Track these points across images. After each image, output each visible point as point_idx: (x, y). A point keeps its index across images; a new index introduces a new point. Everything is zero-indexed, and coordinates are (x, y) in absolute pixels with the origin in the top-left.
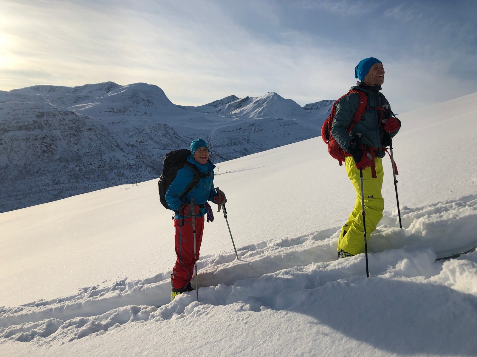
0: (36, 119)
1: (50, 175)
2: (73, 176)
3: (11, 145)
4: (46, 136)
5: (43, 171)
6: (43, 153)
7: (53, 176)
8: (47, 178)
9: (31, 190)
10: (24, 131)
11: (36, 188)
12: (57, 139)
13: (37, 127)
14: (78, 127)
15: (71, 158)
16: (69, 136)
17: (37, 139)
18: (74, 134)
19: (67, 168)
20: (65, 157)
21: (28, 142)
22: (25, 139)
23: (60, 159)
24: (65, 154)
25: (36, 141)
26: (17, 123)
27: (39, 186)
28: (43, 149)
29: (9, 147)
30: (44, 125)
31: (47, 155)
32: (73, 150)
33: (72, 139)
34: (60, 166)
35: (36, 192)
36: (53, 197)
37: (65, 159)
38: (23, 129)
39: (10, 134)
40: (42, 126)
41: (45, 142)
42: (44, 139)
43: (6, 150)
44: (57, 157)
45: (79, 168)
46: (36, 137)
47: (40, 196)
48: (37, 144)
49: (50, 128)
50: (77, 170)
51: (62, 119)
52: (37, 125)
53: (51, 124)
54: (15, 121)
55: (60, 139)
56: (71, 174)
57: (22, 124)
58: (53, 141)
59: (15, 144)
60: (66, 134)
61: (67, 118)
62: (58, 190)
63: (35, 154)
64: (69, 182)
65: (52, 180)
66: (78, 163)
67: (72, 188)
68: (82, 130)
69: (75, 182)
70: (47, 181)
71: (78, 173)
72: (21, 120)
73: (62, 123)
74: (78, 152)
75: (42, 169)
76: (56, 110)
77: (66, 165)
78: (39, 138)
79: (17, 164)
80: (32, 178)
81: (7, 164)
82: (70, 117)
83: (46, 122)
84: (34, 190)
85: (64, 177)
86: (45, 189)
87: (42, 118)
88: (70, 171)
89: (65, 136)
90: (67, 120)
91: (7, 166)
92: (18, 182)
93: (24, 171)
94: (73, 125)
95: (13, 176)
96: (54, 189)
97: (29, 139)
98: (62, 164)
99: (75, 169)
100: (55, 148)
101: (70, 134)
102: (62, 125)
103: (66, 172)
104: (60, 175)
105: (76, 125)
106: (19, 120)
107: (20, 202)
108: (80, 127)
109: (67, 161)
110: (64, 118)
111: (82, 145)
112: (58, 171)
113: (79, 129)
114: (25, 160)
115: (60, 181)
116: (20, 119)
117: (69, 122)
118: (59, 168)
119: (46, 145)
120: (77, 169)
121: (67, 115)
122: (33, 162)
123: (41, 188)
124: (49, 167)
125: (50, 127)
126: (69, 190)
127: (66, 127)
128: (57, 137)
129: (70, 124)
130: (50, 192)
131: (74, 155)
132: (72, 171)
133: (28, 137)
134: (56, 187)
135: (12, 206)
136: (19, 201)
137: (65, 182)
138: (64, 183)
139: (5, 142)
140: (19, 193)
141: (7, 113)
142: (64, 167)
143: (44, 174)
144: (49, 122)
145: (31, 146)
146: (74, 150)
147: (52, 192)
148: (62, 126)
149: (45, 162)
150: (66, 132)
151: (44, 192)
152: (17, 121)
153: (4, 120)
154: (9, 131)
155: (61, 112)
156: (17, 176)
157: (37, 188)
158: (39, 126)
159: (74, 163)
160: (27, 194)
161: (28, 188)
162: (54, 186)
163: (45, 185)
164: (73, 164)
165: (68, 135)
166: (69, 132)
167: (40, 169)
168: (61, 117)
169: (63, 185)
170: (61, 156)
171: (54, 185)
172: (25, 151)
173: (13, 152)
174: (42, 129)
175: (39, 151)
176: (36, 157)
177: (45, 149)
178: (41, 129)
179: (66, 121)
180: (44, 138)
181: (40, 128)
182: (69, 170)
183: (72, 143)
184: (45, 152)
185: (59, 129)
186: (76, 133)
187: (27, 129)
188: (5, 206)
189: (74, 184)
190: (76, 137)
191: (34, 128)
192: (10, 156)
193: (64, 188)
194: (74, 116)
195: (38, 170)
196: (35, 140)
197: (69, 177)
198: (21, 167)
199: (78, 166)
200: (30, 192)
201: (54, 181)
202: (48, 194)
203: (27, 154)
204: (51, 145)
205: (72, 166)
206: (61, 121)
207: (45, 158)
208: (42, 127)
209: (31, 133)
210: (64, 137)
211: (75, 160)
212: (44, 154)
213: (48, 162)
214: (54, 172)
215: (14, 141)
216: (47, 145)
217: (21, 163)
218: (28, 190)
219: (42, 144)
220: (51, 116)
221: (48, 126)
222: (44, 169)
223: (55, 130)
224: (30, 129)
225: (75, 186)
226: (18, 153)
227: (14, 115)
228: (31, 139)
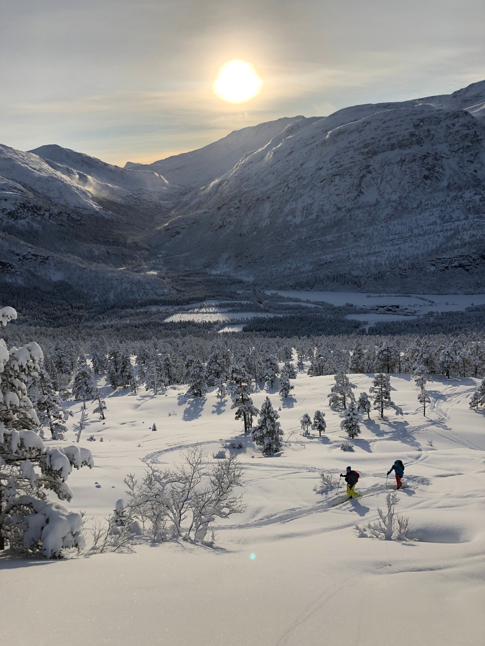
0: (414, 130)
1: (437, 210)
2: (472, 210)
3: (381, 172)
4: (428, 153)
5: (425, 205)
6: (424, 180)
7: (441, 211)
8: (432, 214)
9: (412, 232)
10: (397, 151)
11: (418, 230)
12: (443, 158)
13: (415, 143)
14: (475, 135)
15: (464, 183)
16: (461, 151)
17: (416, 159)
18: (468, 147)
19: (461, 197)
20: (455, 183)
21: (404, 166)
22: (399, 161)
23: (448, 187)
24: (456, 179)
25: (414, 163)
26: (389, 139)
27: (422, 226)
28: (424, 174)
29: (379, 176)
30: (424, 138)
31: (429, 182)
32: (467, 172)
33: (465, 155)
34: (449, 196)
35: (419, 235)
36: (445, 241)
37: (456, 185)
38: (396, 148)
39: (379, 158)
40: (422, 139)
41: (427, 162)
42: (424, 159)
43: (375, 180)
44: (445, 183)
45: (480, 196)
46: (413, 156)
47: (426, 240)
48: (415, 166)
49: (432, 142)
50: (478, 200)
51: (450, 126)
52: (414, 139)
53: (433, 135)
54: (386, 137)
55: (448, 157)
56: (468, 207)
57: (394, 141)
58: (437, 161)
59: (386, 170)
60: (456, 147)
61: (458, 122)
62: (450, 230)
63: (413, 181)
64: (467, 218)
65: (440, 217)
66: (478, 189)
67: (473, 226)
68: (481, 139)
69: (477, 218)
70: (433, 219)
71: (479, 205)
72: (393, 135)
73: (450, 131)
74: (475, 174)
75: (423, 203)
76: (440, 112)
77: (459, 194)
78: (418, 158)
79: (390, 198)
80: (410, 216)
81: (377, 200)
82: (462, 120)
83: (426, 133)
84: (416, 231)
85: (457, 212)
86: (432, 230)
87: (421, 129)
88: (466, 202)
89: (454, 151)
90: (457, 125)
91: (378, 202)
92: (393, 222)
93: (400, 208)
94: (468, 132)
95: (387, 215)
96: (445, 228)
97: (404, 161)
98: (453, 194)
99: (474, 199)
100: (441, 170)
101: (463, 147)
102: (450, 134)
103: (459, 204)
104: (451, 210)
105: (471, 132)
106: (391, 135)
107: (400, 248)
108: (478, 133)
109: (460, 188)
110: (453, 122)
111: (481, 163)
112: (448, 204)
113: (476, 138)
114: (400, 193)
115: (452, 218)
116: (392, 133)
117: (460, 128)
118: (448, 199)
119: (427, 167)
120: (477, 197)
121: (458, 116)
122: (410, 195)
123: (425, 228)
124: (434, 199)
125: (432, 140)
126: (469, 230)
127: (457, 137)
128: (443, 155)
129: (463, 131)
130: (438, 233)
131: (470, 180)
132: (469, 201)
133: (403, 159)
134: (448, 226)
135: (389, 254)
136: (397, 247)
137: (460, 218)
138: (458, 220)
139: (374, 168)
140: (397, 236)
141: (376, 128)
142: (455, 198)
143: (427, 209)
144: (431, 133)
145: (408, 170)
146: (469, 172)
147: (442, 233)
148: (450, 136)
149: (427, 192)
150: (457, 145)
151: (430, 234)
152: (389, 137)
153: (373, 138)
154: (379, 152)
155: (448, 113)
156: (391, 215)
157: (420, 229)
158: (417, 139)
159: (472, 190)
160: (407, 237)
161: (407, 230)
162: (445, 225)
163: (430, 224)
164: (470, 192)
165: (459, 149)
166: (461, 144)
167: (421, 203)
168: (448, 122)
169: (457, 223)
170: (449, 183)
171: (443, 223)
172: (400, 179)
173: (384, 183)
174: (422, 144)
175: (418, 177)
176: (414, 187)
177: (427, 173)
178: (420, 145)
179: (456, 128)
180: (425, 157)
181: (419, 142)
182: (465, 200)
183: (465, 162)
184: (426, 177)
185: (446, 142)
186: (471, 144)
187: (400, 147)
188: (380, 254)
189: (475, 220)
190: (472, 151)
191: (411, 144)
192: (381, 189)
193: (460, 227)
194: (468, 119)
195: (418, 204)
196: (413, 161)
197: (466, 211)
198: (395, 201)
199: (479, 195)
200: (411, 234)
201: (442, 218)
202: (437, 237)
203: (402, 183)
204: (435, 167)
205: (467, 195)
206: (450, 128)
207: (426, 187)
208: (422, 141)
209: (408, 151)
210: (454, 153)
211: (472, 187)
212: (426, 181)
213: (431, 193)
214: (442, 205)
215: (386, 167)
216: (429, 166)
217: (395, 197)
218: (408, 233)
219: (422, 167)
220: (433, 124)
221: (429, 138)
222: (427, 203)
223: (440, 143)
224: (406, 146)
225: (478, 223)
226: (391, 182)
227: (384, 128)
228: (407, 160)
